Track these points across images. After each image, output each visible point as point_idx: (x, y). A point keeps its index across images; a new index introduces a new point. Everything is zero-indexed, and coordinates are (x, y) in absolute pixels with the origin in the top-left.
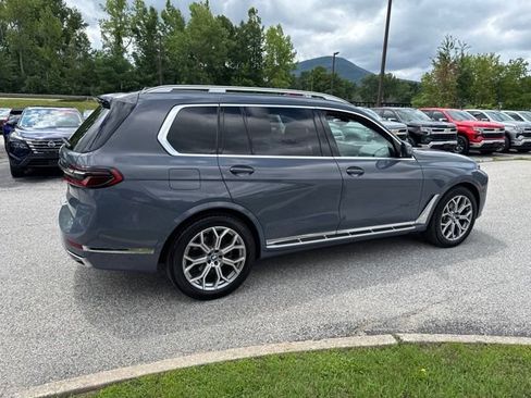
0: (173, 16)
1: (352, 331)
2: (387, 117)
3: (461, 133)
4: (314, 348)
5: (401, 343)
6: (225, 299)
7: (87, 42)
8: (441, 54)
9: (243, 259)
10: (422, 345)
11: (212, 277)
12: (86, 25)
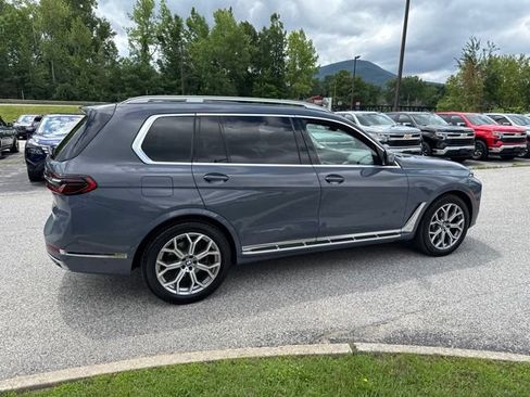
0: (197, 22)
1: (316, 338)
2: (402, 122)
3: (479, 137)
4: (267, 354)
5: (356, 353)
6: (200, 304)
7: (115, 51)
8: (466, 55)
9: (218, 264)
10: (377, 355)
11: (186, 282)
12: (114, 34)
